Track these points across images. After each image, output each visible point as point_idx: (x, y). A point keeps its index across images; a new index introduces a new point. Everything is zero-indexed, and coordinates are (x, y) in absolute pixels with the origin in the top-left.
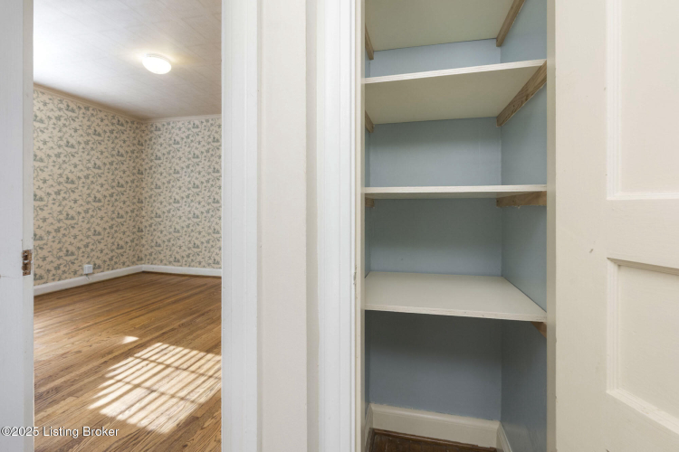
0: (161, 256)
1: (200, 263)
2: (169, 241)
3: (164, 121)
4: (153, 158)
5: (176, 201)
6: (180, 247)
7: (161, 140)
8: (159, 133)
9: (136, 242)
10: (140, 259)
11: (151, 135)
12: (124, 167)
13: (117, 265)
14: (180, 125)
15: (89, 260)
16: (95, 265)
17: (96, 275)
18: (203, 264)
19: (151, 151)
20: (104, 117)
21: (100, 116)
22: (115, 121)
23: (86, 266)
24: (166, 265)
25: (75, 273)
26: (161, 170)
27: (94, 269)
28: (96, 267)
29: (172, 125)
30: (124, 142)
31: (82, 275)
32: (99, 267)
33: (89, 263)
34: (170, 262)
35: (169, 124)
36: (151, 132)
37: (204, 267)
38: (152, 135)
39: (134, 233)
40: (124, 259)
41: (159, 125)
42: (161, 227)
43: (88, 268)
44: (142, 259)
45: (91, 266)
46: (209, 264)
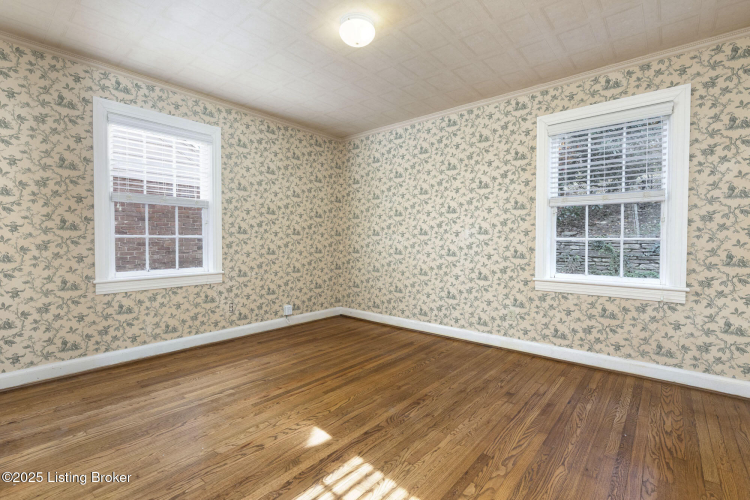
0: (359, 299)
1: (403, 312)
2: (368, 281)
3: (362, 136)
4: (351, 182)
5: (376, 234)
6: (380, 290)
7: (359, 160)
8: (358, 151)
9: (334, 280)
10: (338, 301)
11: (349, 155)
12: (322, 195)
13: (315, 307)
14: (380, 137)
15: (288, 299)
16: (294, 305)
17: (296, 317)
18: (407, 313)
19: (348, 175)
20: (302, 138)
21: (298, 137)
22: (313, 142)
23: (286, 306)
24: (364, 309)
25: (276, 313)
26: (359, 195)
27: (293, 310)
28: (296, 308)
29: (371, 139)
30: (322, 165)
31: (282, 316)
32: (298, 308)
33: (288, 303)
34: (369, 307)
35: (367, 138)
36: (349, 151)
37: (408, 317)
38: (351, 155)
39: (331, 270)
40: (322, 300)
41: (357, 142)
42: (359, 265)
43: (288, 309)
44: (339, 301)
45: (291, 306)
46: (414, 315)
